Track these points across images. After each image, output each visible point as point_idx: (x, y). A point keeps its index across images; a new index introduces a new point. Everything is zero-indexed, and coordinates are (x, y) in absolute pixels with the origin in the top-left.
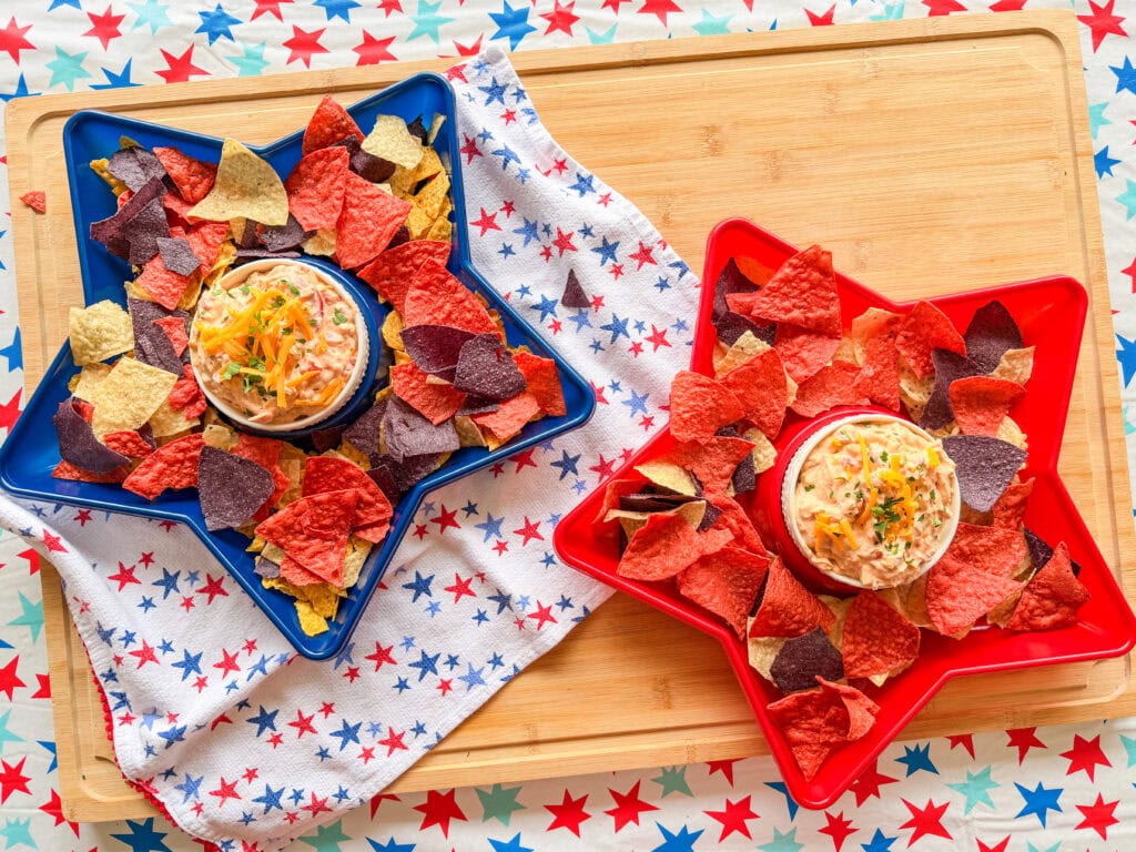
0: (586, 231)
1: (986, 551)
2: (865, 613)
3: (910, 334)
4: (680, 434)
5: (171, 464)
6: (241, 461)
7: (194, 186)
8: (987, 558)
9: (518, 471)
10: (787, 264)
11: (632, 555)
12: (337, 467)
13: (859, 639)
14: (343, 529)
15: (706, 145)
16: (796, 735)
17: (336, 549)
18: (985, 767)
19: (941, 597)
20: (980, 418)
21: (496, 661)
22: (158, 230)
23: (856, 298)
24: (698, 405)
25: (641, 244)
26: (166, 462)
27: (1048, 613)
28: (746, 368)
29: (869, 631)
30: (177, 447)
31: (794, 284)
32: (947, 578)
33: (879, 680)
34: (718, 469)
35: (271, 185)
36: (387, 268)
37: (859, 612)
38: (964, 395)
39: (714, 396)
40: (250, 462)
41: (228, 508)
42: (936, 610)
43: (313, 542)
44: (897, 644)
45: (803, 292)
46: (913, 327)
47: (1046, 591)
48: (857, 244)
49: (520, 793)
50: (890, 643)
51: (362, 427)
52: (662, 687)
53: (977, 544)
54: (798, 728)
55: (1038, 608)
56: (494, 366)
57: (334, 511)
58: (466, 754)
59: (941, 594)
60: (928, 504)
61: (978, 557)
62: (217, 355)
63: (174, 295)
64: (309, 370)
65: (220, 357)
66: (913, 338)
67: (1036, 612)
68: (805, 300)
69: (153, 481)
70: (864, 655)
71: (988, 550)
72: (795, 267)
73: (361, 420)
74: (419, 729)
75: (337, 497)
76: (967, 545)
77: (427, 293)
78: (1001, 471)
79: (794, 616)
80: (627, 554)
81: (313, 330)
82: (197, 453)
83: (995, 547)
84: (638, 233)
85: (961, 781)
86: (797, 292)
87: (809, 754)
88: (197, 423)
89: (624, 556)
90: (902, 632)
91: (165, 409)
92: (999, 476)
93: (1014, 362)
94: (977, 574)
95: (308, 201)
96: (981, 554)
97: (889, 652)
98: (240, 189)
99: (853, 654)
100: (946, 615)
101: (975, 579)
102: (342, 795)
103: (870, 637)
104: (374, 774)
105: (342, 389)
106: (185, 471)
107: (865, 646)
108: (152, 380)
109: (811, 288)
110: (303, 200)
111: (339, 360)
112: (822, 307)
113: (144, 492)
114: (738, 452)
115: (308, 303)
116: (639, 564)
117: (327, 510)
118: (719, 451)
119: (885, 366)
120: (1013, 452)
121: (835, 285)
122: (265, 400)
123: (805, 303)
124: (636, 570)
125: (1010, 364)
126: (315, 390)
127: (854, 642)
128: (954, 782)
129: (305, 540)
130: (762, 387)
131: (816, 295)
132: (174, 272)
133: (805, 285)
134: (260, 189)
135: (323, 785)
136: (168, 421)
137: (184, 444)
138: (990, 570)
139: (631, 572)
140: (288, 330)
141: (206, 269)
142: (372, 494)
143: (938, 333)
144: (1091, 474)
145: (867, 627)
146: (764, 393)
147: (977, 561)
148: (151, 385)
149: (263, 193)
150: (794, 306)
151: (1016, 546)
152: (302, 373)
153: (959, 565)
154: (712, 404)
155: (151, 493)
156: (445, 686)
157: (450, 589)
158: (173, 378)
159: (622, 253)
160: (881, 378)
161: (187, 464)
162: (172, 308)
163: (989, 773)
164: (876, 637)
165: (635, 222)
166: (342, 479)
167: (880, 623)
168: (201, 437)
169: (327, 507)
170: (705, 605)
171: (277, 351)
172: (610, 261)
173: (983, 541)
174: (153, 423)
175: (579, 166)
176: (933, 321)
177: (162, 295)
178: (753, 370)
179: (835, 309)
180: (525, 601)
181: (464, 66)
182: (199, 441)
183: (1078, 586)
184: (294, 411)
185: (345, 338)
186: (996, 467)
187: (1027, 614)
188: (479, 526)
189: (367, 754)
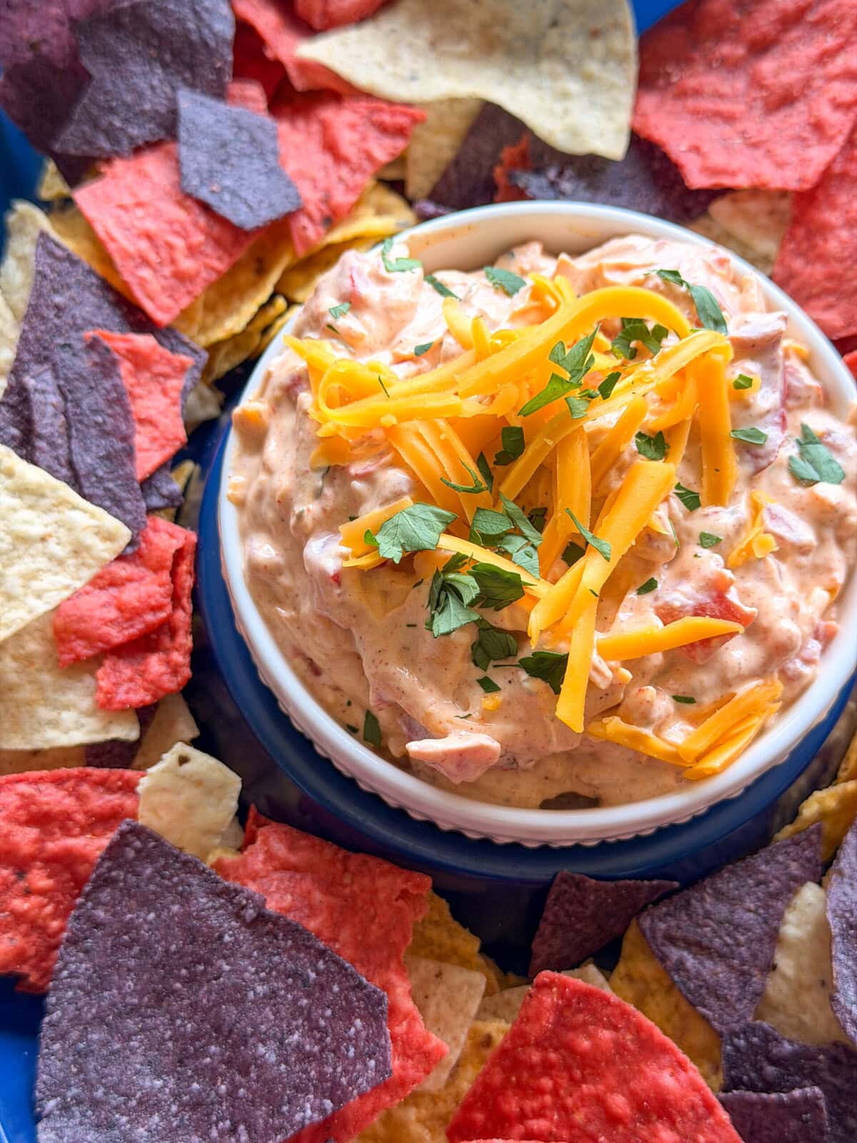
6: (262, 918)
12: (620, 1047)
22: (191, 67)
30: (27, 801)
35: (595, 34)
40: (293, 931)
41: (149, 1104)
51: (722, 910)
62: (355, 469)
63: (181, 277)
64: (699, 611)
65: (367, 478)
73: (727, 882)
81: (737, 468)
82: (94, 845)
88: (127, 731)
91: (33, 646)
95: (706, 104)
98: (484, 28)
105: (762, 732)
106: (20, 904)
108: (33, 522)
110: (691, 103)
115: (751, 367)
122: (488, 686)
126: (683, 700)
132: (205, 207)
134: (553, 37)
136: (26, 693)
137: (52, 797)
140: (657, 443)
141: (309, 230)
148: (22, 540)
149: (557, 54)
152: (668, 614)
158: (109, 537)
161: (39, 878)
162: (162, 317)
166: (619, 1102)
168: (129, 788)
171: (601, 502)
177: (145, 262)
182: (115, 799)
184: (558, 770)
185: (821, 540)
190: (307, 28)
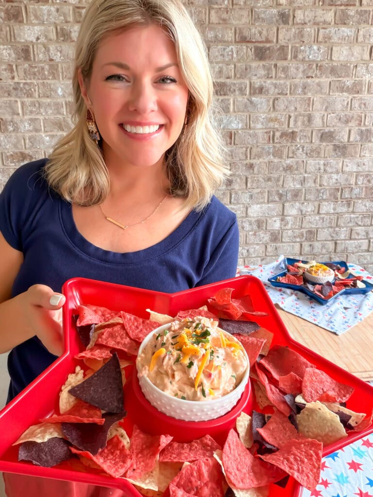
26: (294, 269)
36: (338, 285)
56: (328, 292)
113: (289, 267)
117: (294, 280)
126: (315, 273)
129: (288, 279)
142: (298, 285)
157: (282, 298)
174: (300, 267)
190: (337, 271)
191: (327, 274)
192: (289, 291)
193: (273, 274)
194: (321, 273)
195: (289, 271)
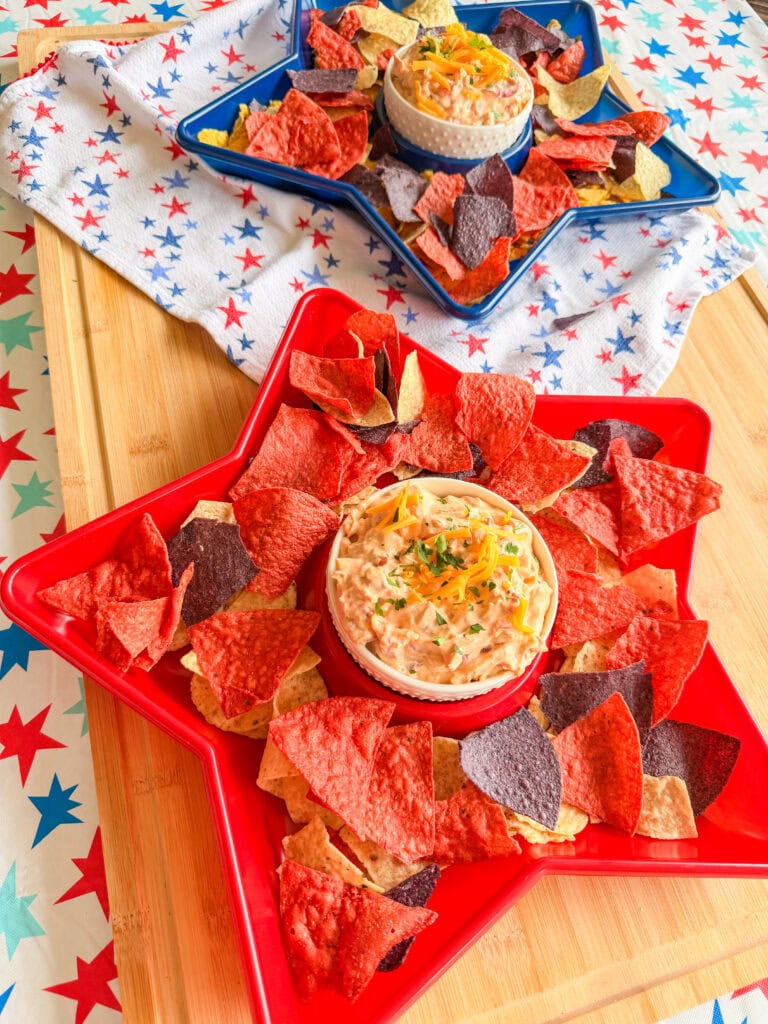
0: (635, 318)
1: (397, 793)
2: (283, 626)
3: (657, 631)
4: (465, 385)
5: (339, 53)
7: (561, 70)
8: (387, 799)
9: (379, 291)
10: (686, 471)
11: (317, 365)
13: (247, 628)
14: (300, 158)
15: (757, 430)
16: (105, 573)
17: (281, 153)
18: (42, 926)
19: (321, 725)
20: (577, 766)
21: (177, 291)
22: (520, 46)
23: (677, 553)
24: (501, 400)
25: (640, 376)
26: (339, 49)
27: (316, 933)
28: (556, 447)
29: (259, 637)
30: (353, 56)
31: (667, 482)
32: (350, 731)
33: (190, 661)
34: (430, 451)
36: (543, 174)
37: (284, 620)
38: (602, 728)
39: (515, 415)
42: (302, 718)
43: (287, 132)
44: (245, 680)
45: (662, 494)
46: (669, 632)
47: (351, 914)
48: (726, 594)
49: (24, 349)
50: (246, 669)
52: (156, 443)
53: (406, 774)
54: (114, 574)
55: (321, 911)
56: (487, 233)
57: (318, 141)
58: (75, 278)
59: (327, 724)
60: (462, 624)
61: (386, 782)
66: (654, 640)
67: (314, 911)
68: (654, 498)
69: (323, 39)
70: (225, 638)
71: (398, 796)
72: (687, 478)
74: (102, 237)
75: (331, 140)
76: (402, 760)
77: (533, 197)
78: (519, 793)
79: (270, 535)
80: (317, 361)
83: (405, 809)
84: (649, 370)
85: (20, 887)
86: (660, 487)
87: (77, 593)
89: (314, 357)
90: (263, 680)
92: (511, 791)
93: (668, 800)
94: (362, 782)
96: (392, 786)
97: (233, 669)
99: (225, 625)
100: (296, 732)
101: (355, 779)
102: (35, 186)
103: (250, 641)
104: (56, 204)
106: (334, 63)
107: (238, 636)
109: (670, 500)
111: (461, 111)
112: (652, 520)
113: (313, 34)
114: (455, 463)
116: (308, 373)
117: (319, 135)
118: (450, 447)
119: (606, 617)
120: (551, 806)
121: (682, 527)
123: (650, 499)
124: (299, 370)
125: (664, 792)
126: (431, 97)
127: (240, 622)
128: (19, 874)
129: (288, 126)
130: (538, 473)
131: (664, 509)
133: (671, 493)
135: (45, 171)
138: (370, 806)
139: (297, 365)
142: (338, 170)
143: (671, 667)
144: (540, 989)
145: (265, 633)
146: (531, 477)
147: (380, 785)
149: (572, 107)
150: (643, 489)
151: (412, 846)
153: (370, 748)
154: (506, 415)
155: (312, 38)
156: (149, 253)
157: (248, 252)
159: (624, 357)
160: (590, 616)
161: (340, 64)
163: (33, 934)
164: (251, 648)
165: (658, 367)
167: (273, 648)
169: (322, 134)
170: (271, 429)
172: (613, 348)
173: (412, 786)
174: (371, 37)
175: (688, 322)
176: (687, 649)
178: (555, 455)
179: (657, 534)
180: (246, 297)
181: (729, 237)
183: (370, 965)
185: (480, 119)
186: (522, 785)
187: (310, 892)
188: (316, 268)
189: (77, 200)
190: (547, 68)
191: (497, 105)
192: (285, 207)
193: (237, 69)
194: (464, 95)
195: (309, 60)
